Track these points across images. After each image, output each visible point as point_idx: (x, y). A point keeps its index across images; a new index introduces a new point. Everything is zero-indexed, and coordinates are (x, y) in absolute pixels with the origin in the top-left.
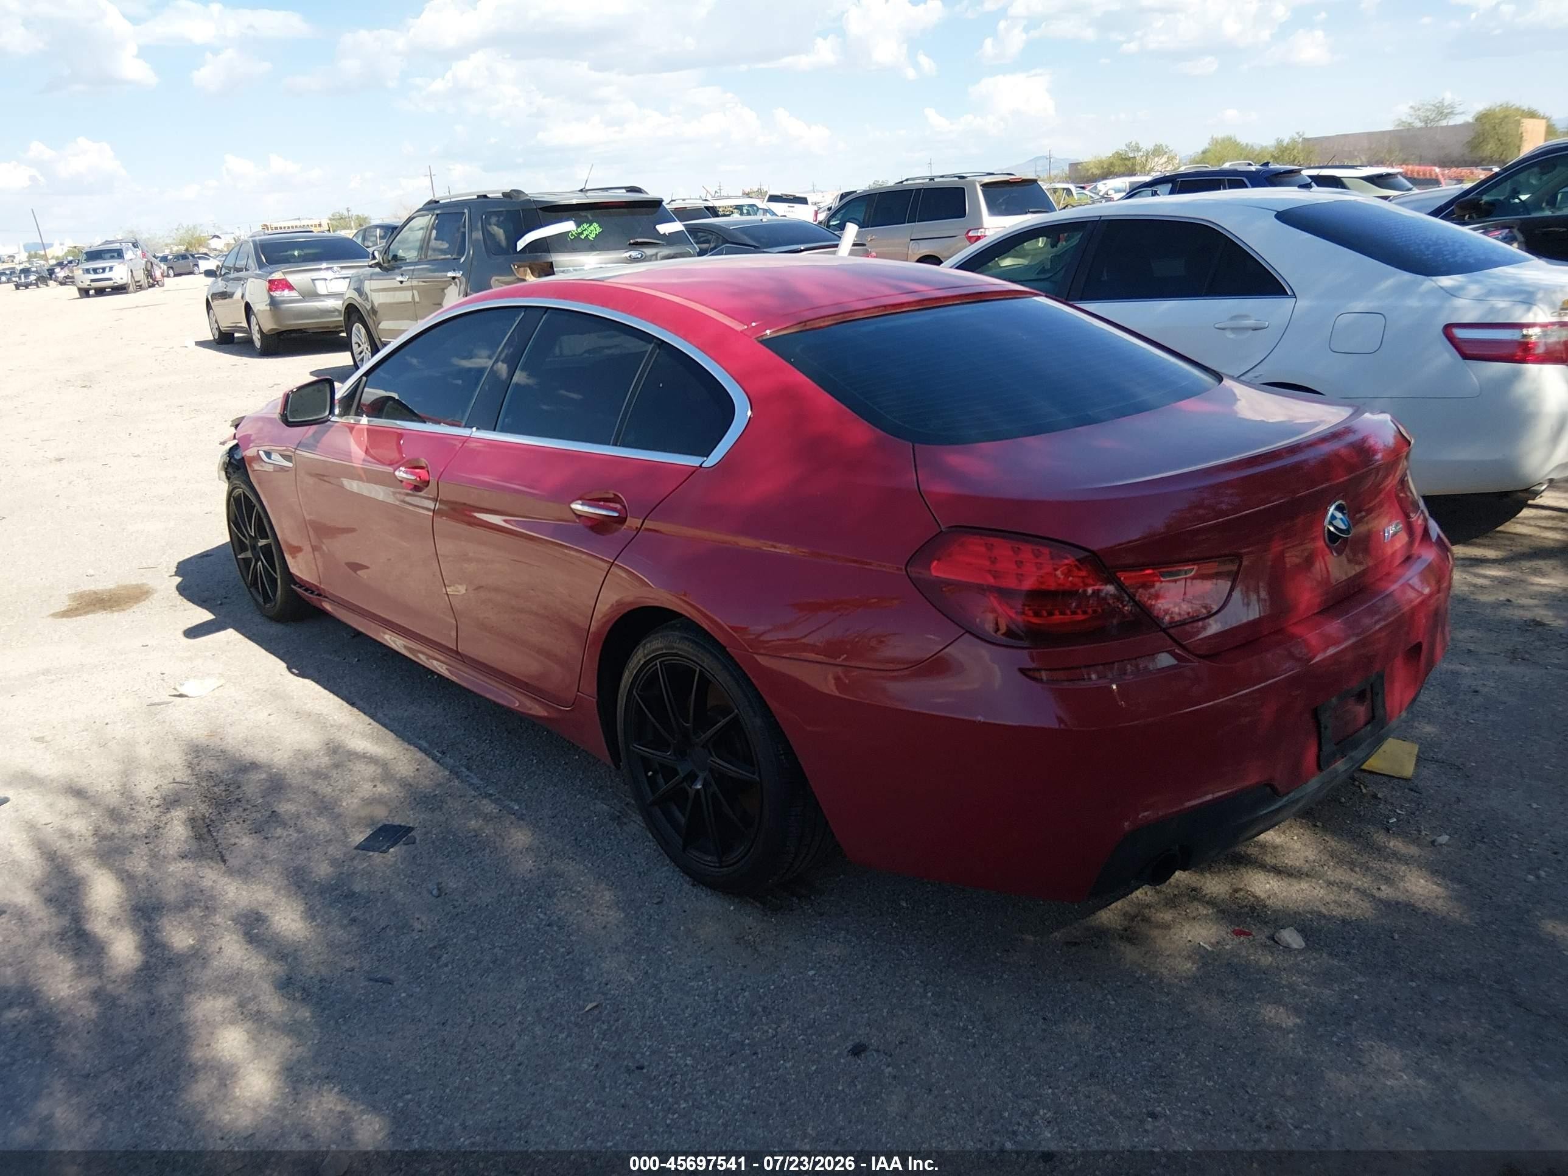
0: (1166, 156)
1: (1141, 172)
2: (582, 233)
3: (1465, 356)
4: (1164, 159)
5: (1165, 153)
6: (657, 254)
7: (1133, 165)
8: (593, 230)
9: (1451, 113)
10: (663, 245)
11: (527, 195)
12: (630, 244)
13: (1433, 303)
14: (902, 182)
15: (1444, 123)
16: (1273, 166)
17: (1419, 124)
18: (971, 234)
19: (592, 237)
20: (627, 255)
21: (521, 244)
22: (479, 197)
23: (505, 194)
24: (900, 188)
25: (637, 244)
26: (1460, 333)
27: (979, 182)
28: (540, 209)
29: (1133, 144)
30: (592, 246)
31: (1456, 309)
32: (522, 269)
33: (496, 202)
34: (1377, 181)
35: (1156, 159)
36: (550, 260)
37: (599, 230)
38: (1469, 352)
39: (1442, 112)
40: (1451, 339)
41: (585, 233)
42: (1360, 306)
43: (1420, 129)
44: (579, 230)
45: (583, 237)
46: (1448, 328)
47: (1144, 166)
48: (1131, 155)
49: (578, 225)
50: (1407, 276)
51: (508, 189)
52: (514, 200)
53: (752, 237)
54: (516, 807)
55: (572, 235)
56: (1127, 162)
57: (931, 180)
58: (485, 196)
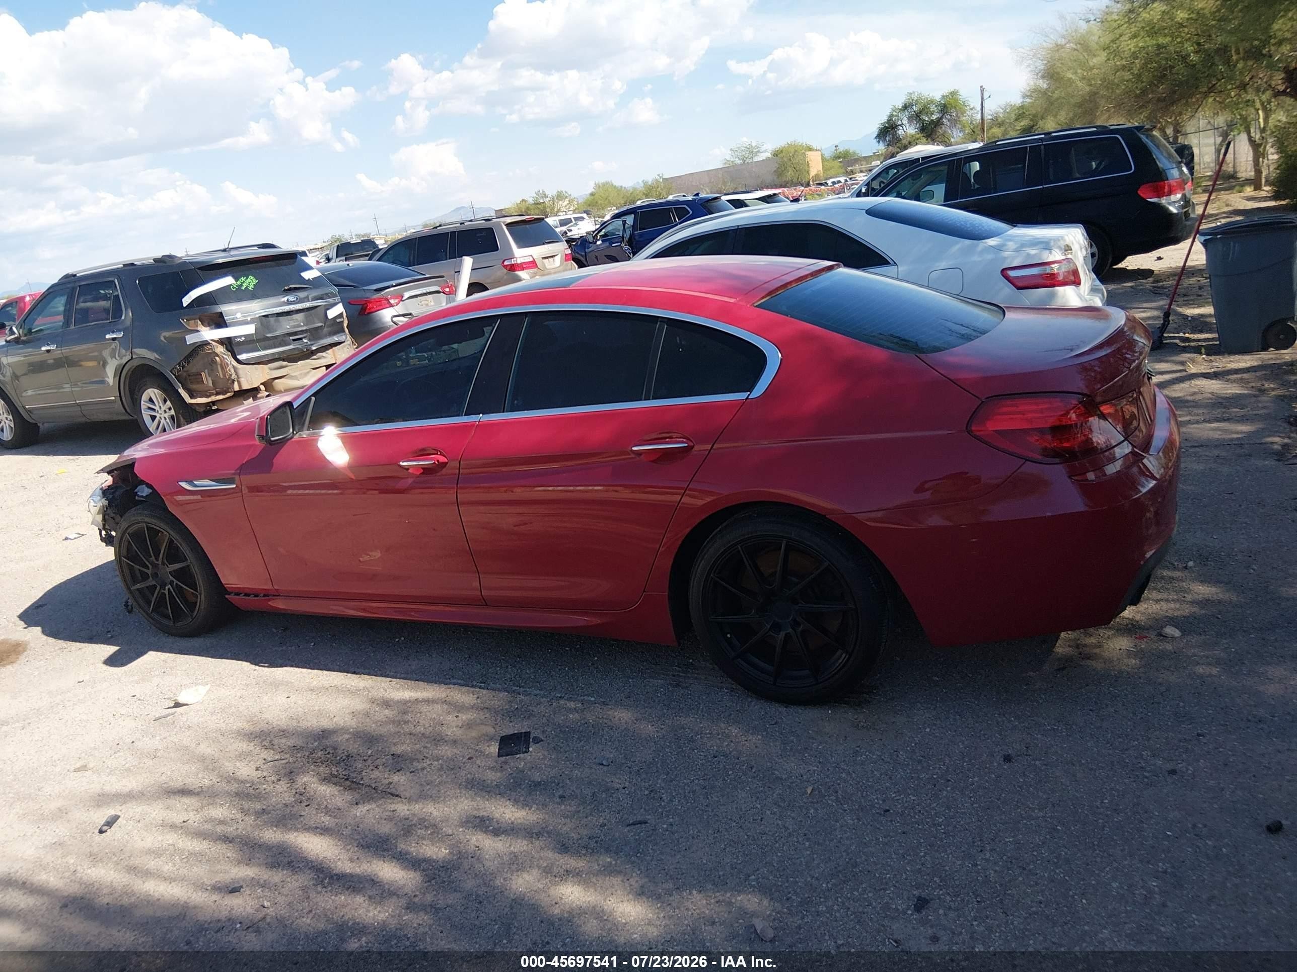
0: (567, 199)
1: (551, 213)
2: (241, 285)
3: (1019, 288)
4: (566, 202)
5: (566, 197)
6: (307, 297)
7: (545, 208)
8: (250, 282)
9: (759, 151)
10: (311, 288)
11: (180, 258)
12: (285, 290)
13: (989, 257)
14: (436, 228)
15: (756, 159)
16: (702, 195)
17: (739, 162)
18: (506, 263)
19: (251, 287)
20: (285, 299)
21: (186, 301)
22: (124, 265)
23: (155, 260)
24: (436, 232)
25: (290, 290)
26: (1012, 274)
27: (504, 223)
28: (199, 269)
29: (541, 192)
30: (252, 295)
31: (1005, 258)
32: (192, 322)
33: (144, 268)
34: (768, 200)
35: (561, 202)
36: (220, 311)
37: (255, 281)
38: (1022, 285)
39: (752, 151)
40: (1007, 278)
41: (245, 285)
42: (943, 265)
43: (741, 164)
44: (239, 283)
45: (243, 288)
46: (1003, 271)
47: (553, 209)
48: (542, 201)
49: (236, 279)
50: (967, 242)
51: (159, 255)
52: (168, 264)
53: (351, 280)
54: (593, 699)
55: (233, 288)
56: (539, 206)
57: (461, 224)
58: (132, 264)
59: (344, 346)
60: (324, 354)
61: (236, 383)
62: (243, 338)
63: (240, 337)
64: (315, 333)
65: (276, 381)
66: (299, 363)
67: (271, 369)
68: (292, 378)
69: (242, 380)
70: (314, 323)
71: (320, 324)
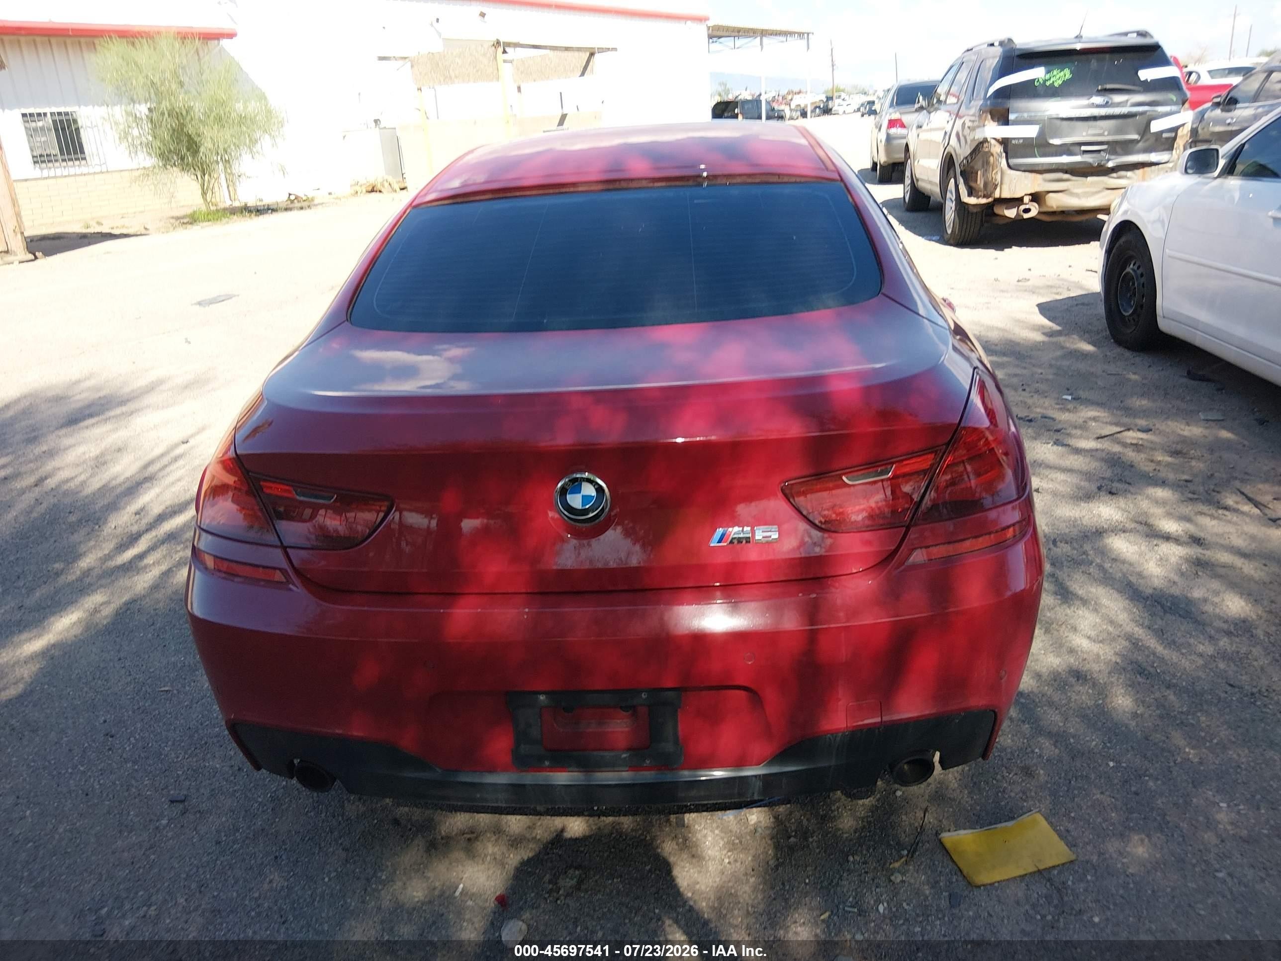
2: (1050, 79)
8: (1062, 75)
10: (1142, 91)
12: (1098, 91)
19: (1061, 83)
21: (990, 91)
25: (1105, 90)
28: (1017, 56)
30: (1059, 92)
32: (984, 115)
36: (1009, 106)
37: (1069, 75)
41: (1055, 79)
44: (1048, 76)
45: (1050, 83)
49: (1047, 72)
55: (1039, 81)
59: (1162, 169)
60: (1129, 174)
61: (998, 189)
62: (1021, 141)
63: (1018, 139)
64: (1126, 147)
65: (1051, 195)
66: (1089, 178)
67: (1045, 180)
68: (1072, 194)
69: (1005, 187)
70: (1127, 134)
71: (1136, 137)
